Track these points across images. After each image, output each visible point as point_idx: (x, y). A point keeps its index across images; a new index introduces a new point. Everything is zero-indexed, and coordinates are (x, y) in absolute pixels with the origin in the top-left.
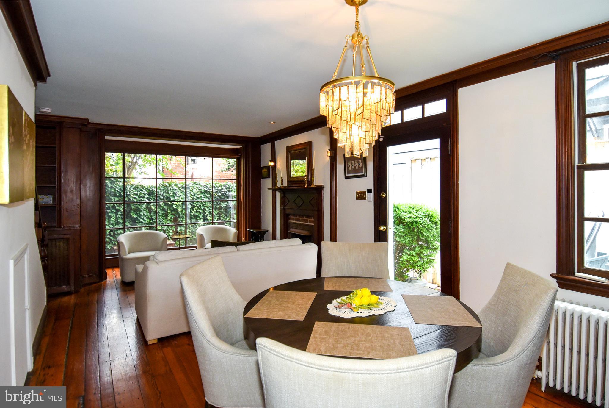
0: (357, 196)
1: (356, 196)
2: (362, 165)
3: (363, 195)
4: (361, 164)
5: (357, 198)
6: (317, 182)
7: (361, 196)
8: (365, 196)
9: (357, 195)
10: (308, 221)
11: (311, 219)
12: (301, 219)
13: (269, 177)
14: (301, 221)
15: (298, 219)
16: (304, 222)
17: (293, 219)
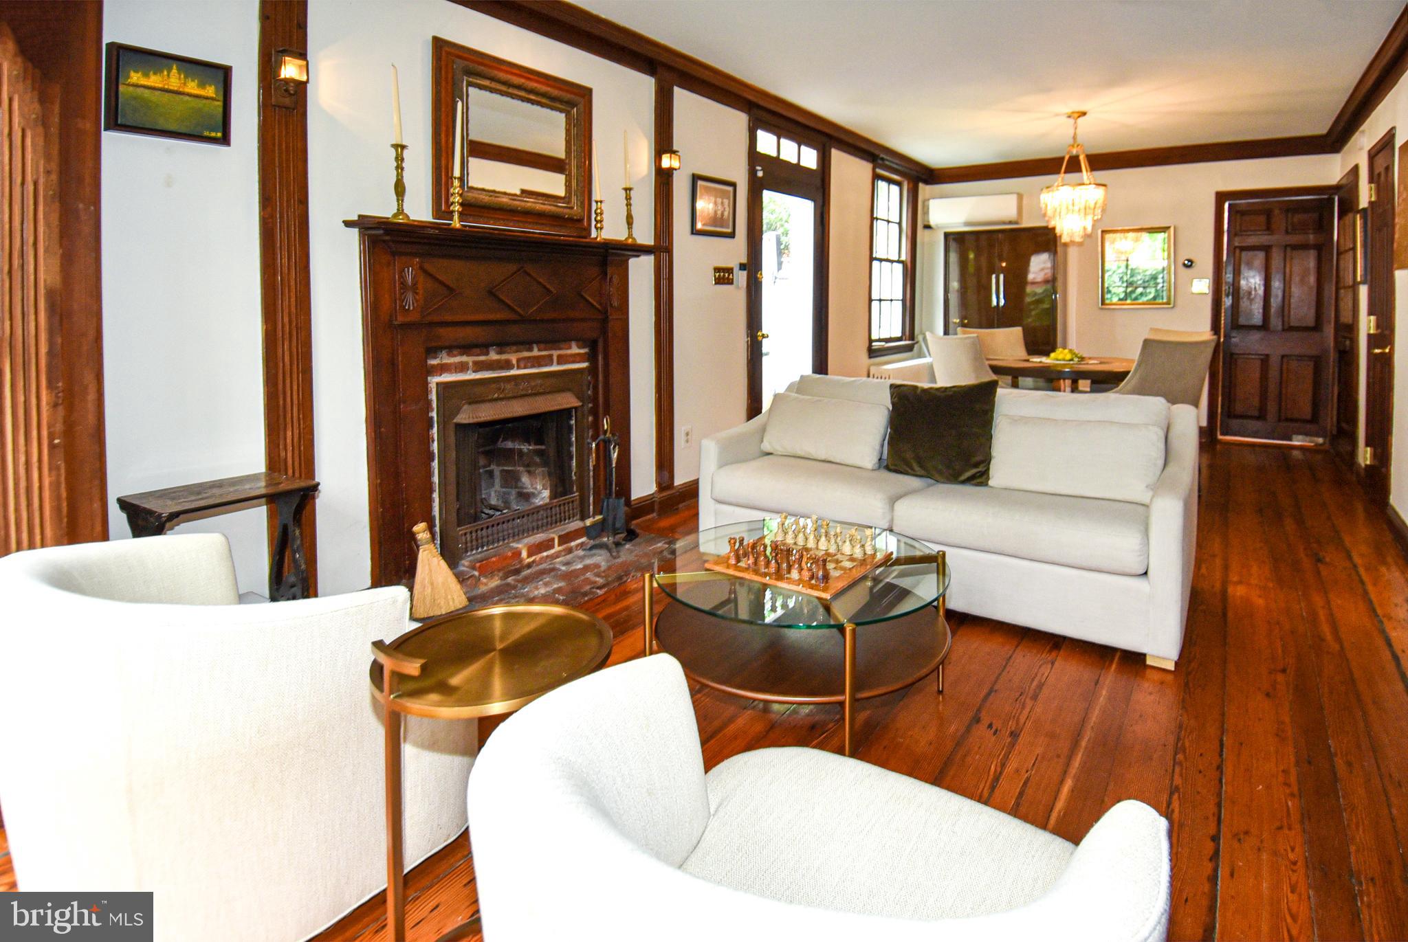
0: (717, 276)
1: (715, 276)
2: (729, 213)
3: (729, 275)
4: (727, 209)
5: (719, 281)
6: (611, 229)
7: (723, 276)
8: (731, 277)
9: (717, 274)
10: (555, 358)
11: (569, 352)
12: (513, 358)
13: (225, 140)
14: (516, 366)
15: (498, 361)
16: (533, 366)
17: (462, 368)
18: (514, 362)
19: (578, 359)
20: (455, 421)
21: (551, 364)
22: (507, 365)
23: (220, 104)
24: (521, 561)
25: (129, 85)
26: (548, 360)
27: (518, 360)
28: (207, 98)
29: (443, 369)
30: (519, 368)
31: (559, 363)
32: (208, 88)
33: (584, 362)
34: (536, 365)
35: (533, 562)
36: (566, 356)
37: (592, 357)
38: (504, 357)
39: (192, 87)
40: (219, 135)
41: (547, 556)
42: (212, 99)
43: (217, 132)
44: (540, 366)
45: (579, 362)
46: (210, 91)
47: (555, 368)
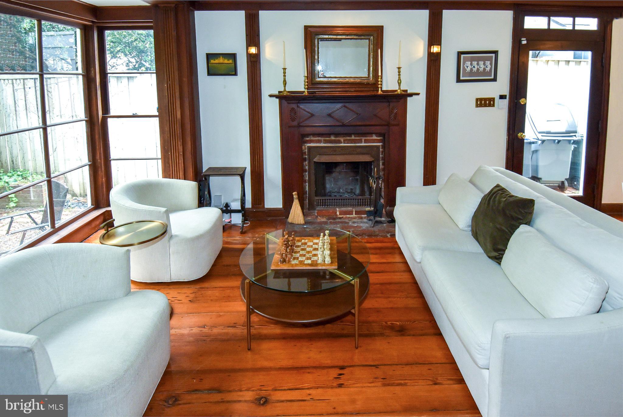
0: (479, 103)
1: (477, 102)
2: (491, 68)
3: (490, 102)
4: (489, 66)
5: (480, 105)
7: (484, 103)
8: (492, 103)
10: (363, 141)
11: (371, 138)
12: (342, 139)
13: (236, 74)
14: (343, 142)
15: (334, 140)
16: (352, 143)
17: (319, 141)
18: (342, 141)
19: (376, 141)
20: (314, 160)
21: (361, 142)
22: (340, 142)
23: (234, 64)
24: (337, 215)
25: (211, 63)
26: (360, 141)
27: (344, 140)
28: (230, 63)
29: (311, 141)
30: (344, 143)
31: (365, 143)
32: (230, 60)
33: (380, 143)
34: (353, 143)
35: (343, 217)
36: (368, 140)
37: (383, 141)
38: (337, 139)
39: (226, 61)
40: (234, 73)
41: (349, 217)
42: (231, 63)
43: (233, 72)
44: (355, 143)
45: (377, 143)
46: (231, 61)
47: (363, 144)
